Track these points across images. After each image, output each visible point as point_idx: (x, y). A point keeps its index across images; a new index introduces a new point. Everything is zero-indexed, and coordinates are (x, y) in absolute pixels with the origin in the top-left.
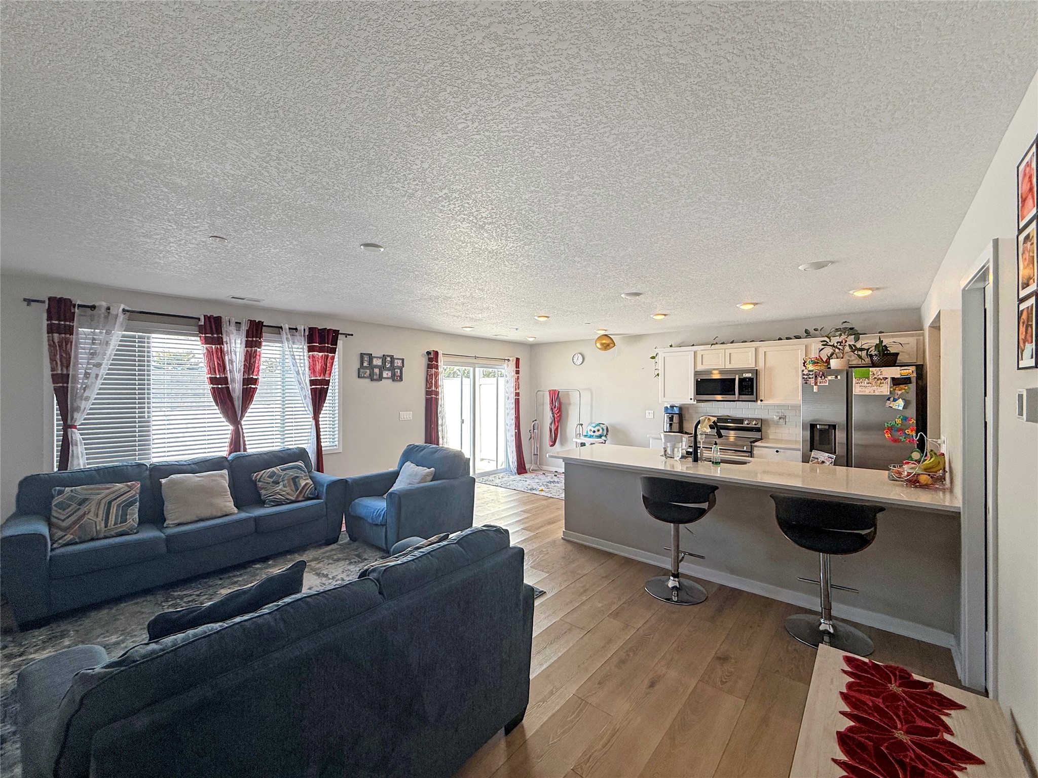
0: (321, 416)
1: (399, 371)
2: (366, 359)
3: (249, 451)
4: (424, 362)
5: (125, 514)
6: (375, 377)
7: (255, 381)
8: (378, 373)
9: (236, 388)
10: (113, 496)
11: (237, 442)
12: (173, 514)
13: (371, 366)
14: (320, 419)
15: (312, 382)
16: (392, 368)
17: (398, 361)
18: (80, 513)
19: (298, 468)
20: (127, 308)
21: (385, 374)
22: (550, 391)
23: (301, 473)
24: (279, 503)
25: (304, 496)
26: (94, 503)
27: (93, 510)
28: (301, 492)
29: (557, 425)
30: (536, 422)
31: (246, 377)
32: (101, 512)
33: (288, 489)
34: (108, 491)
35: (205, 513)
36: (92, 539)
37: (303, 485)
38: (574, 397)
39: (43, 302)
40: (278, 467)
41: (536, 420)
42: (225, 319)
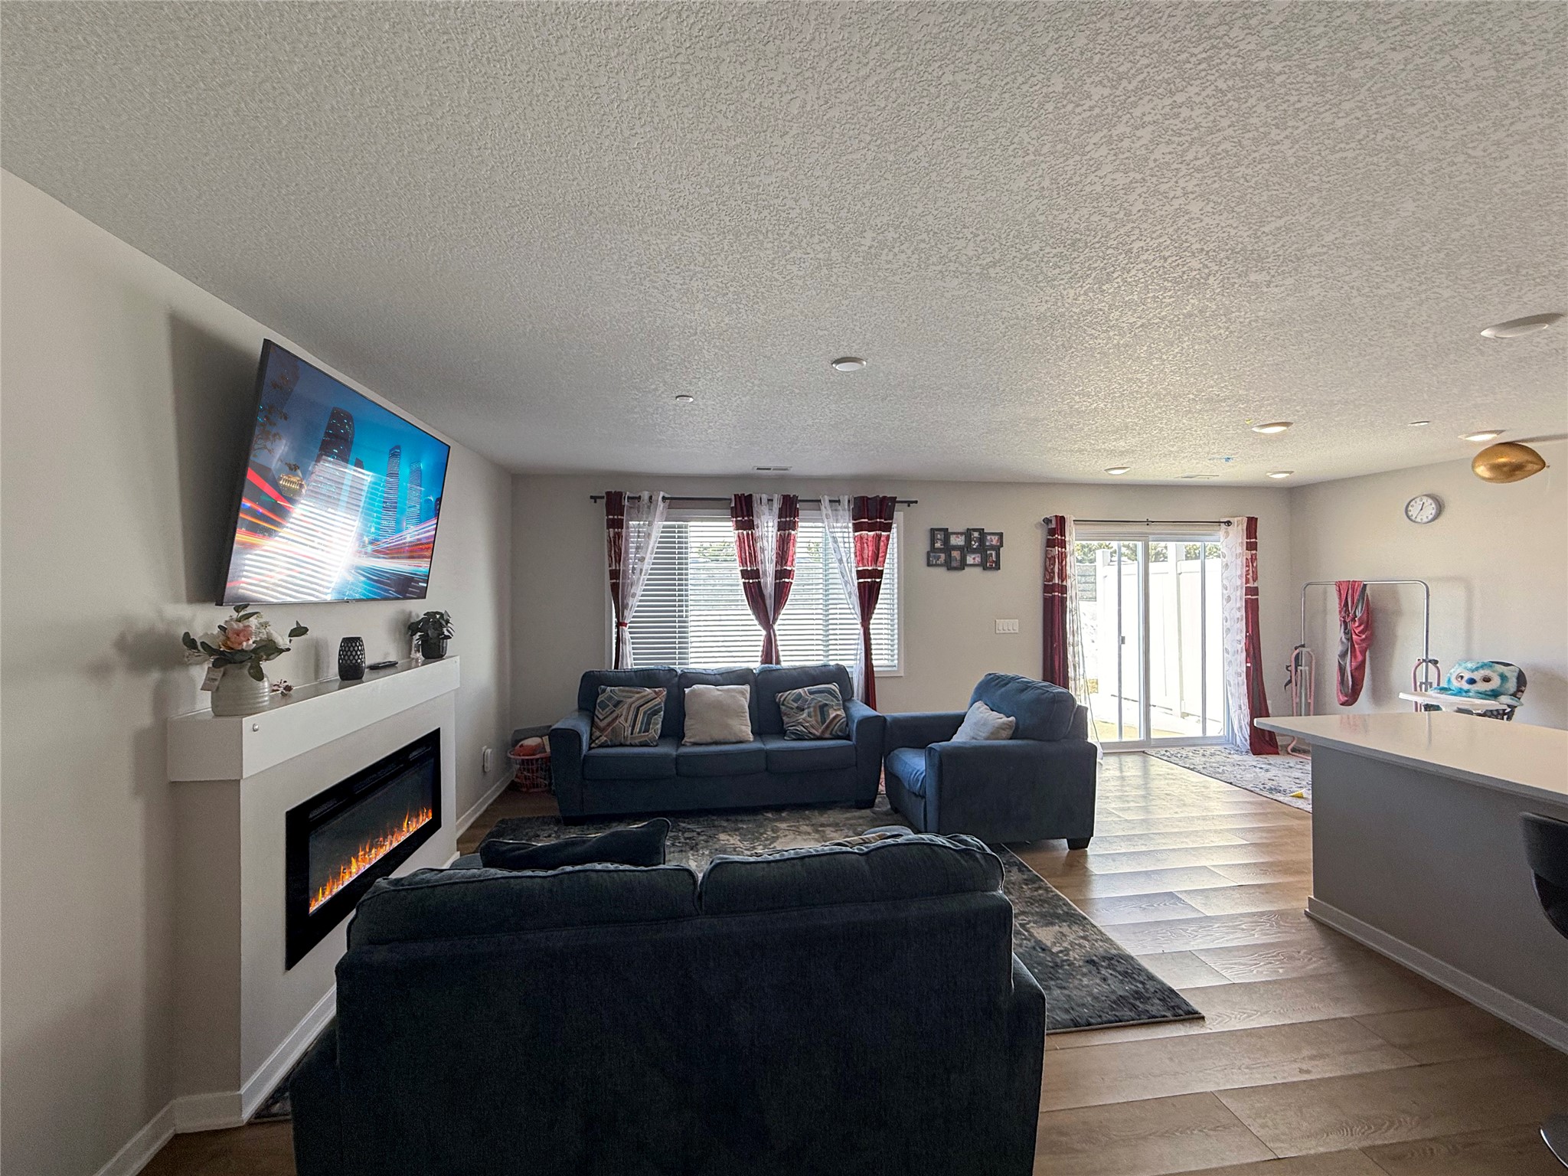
0: (872, 621)
1: (994, 553)
2: (939, 536)
3: (784, 665)
4: (1039, 537)
5: (648, 723)
6: (954, 564)
7: (789, 574)
8: (958, 558)
9: (769, 582)
10: (641, 702)
11: (769, 652)
12: (694, 731)
13: (948, 548)
14: (871, 627)
15: (861, 574)
16: (982, 549)
17: (993, 537)
18: (614, 715)
19: (830, 692)
20: (667, 496)
21: (970, 560)
22: (1339, 584)
23: (832, 701)
24: (800, 737)
25: (831, 734)
26: (626, 706)
27: (624, 713)
28: (827, 727)
29: (1360, 658)
30: (1304, 650)
31: (779, 568)
32: (630, 717)
33: (812, 720)
34: (637, 695)
35: (719, 737)
36: (622, 745)
37: (832, 716)
38: (1413, 599)
39: (602, 497)
40: (806, 689)
41: (1303, 646)
42: (756, 497)
